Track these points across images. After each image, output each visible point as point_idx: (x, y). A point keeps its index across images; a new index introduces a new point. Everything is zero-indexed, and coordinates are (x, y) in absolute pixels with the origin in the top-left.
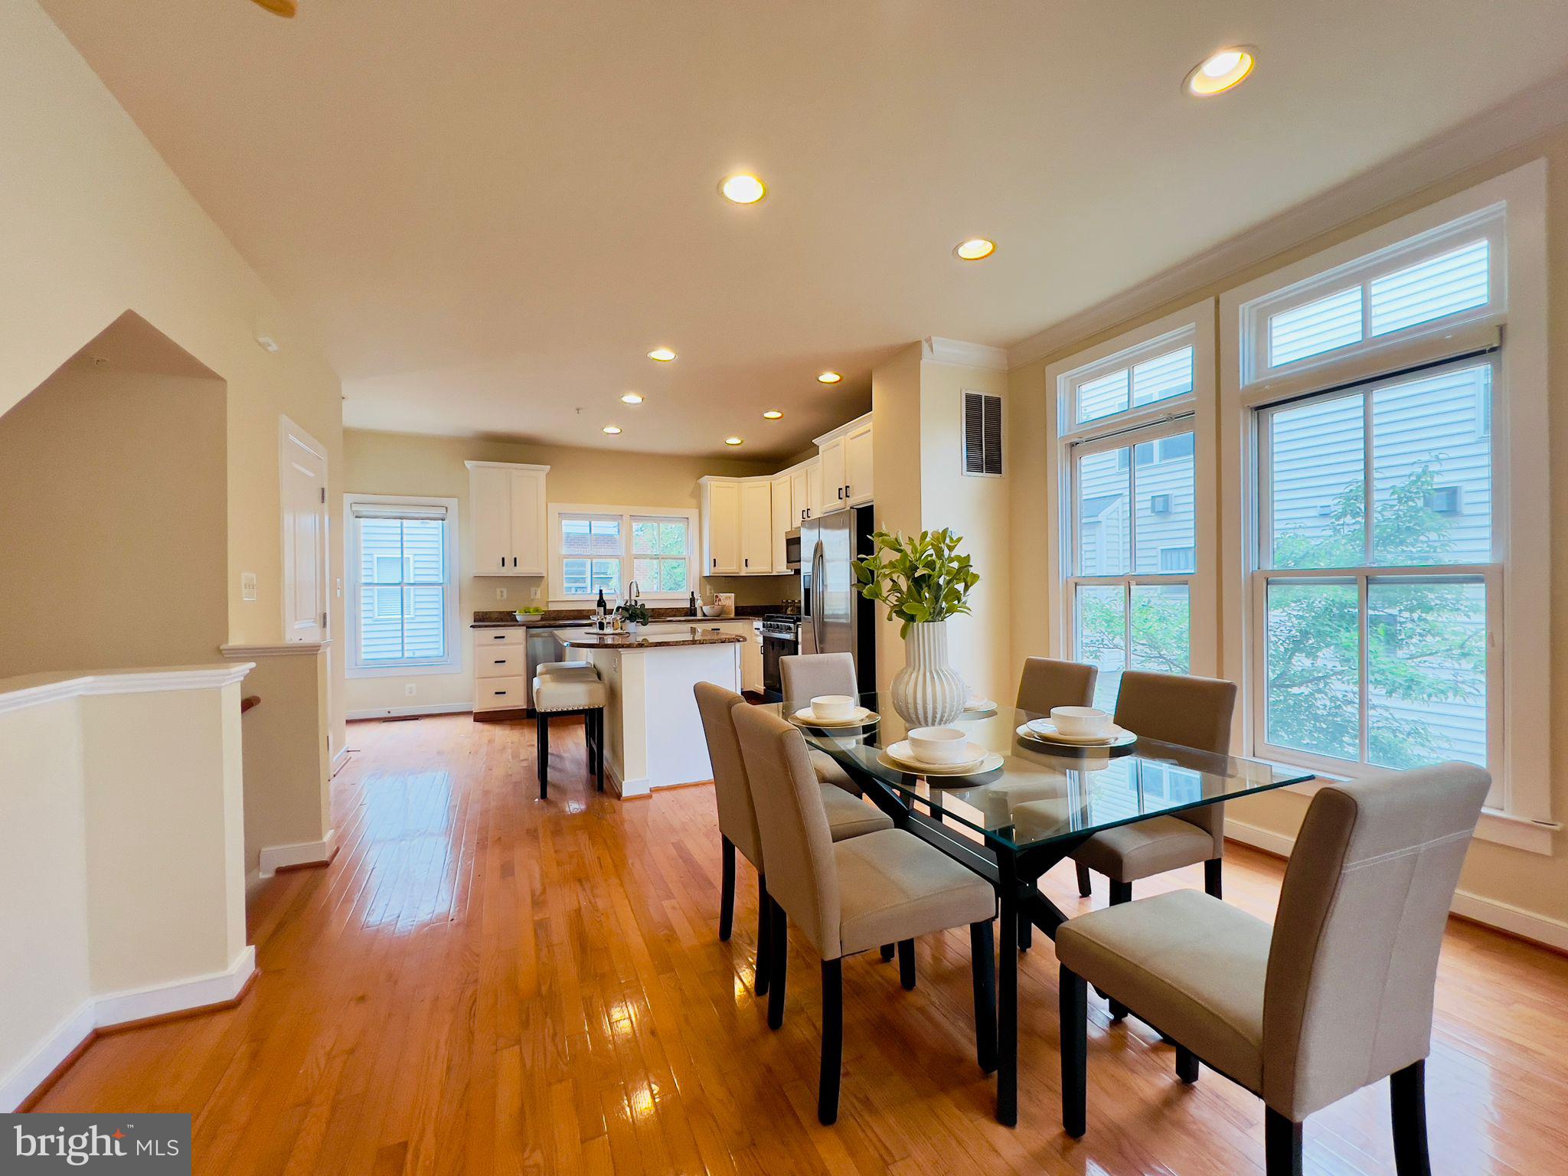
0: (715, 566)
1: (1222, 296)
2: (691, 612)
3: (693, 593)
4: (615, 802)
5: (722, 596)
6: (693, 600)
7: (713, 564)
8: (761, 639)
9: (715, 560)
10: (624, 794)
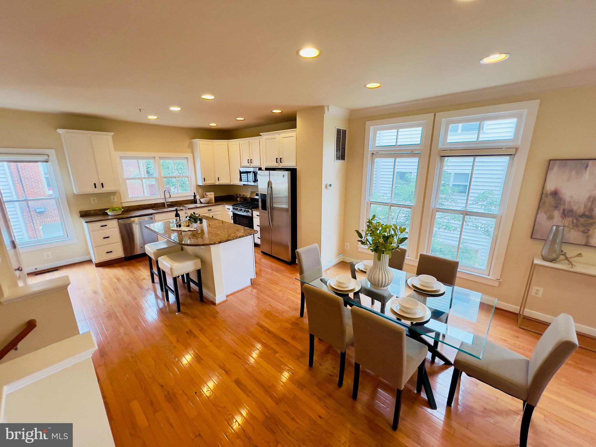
0: (205, 181)
1: (437, 114)
2: (194, 201)
3: (194, 193)
4: (213, 306)
5: (208, 193)
6: (195, 196)
7: (203, 180)
8: (232, 214)
9: (204, 178)
10: (217, 302)
